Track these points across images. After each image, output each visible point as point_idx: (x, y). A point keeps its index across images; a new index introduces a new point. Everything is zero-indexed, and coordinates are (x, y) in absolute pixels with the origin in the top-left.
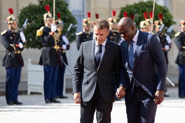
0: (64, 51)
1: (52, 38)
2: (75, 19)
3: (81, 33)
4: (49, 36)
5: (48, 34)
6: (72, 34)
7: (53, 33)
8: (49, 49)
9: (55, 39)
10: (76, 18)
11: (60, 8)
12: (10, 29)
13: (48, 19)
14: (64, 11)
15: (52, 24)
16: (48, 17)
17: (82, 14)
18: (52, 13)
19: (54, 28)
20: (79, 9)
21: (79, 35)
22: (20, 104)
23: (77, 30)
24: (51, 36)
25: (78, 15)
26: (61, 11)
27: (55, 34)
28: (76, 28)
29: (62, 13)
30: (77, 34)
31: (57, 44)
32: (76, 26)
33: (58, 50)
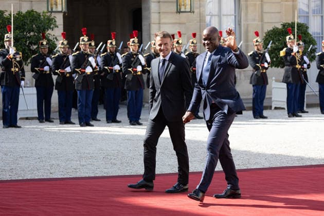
0: (305, 70)
1: (294, 57)
2: (314, 40)
3: (320, 53)
4: (291, 56)
5: (291, 55)
6: (312, 55)
7: (295, 54)
8: (291, 68)
9: (297, 59)
10: (316, 39)
11: (301, 30)
12: (256, 50)
13: (290, 41)
14: (305, 34)
15: (294, 46)
16: (290, 38)
17: (321, 35)
18: (294, 35)
19: (295, 49)
20: (318, 32)
21: (318, 55)
22: (265, 118)
23: (317, 50)
24: (293, 56)
25: (317, 37)
26: (302, 33)
27: (297, 54)
28: (316, 48)
29: (303, 35)
30: (317, 54)
31: (299, 63)
32: (316, 47)
33: (300, 69)
